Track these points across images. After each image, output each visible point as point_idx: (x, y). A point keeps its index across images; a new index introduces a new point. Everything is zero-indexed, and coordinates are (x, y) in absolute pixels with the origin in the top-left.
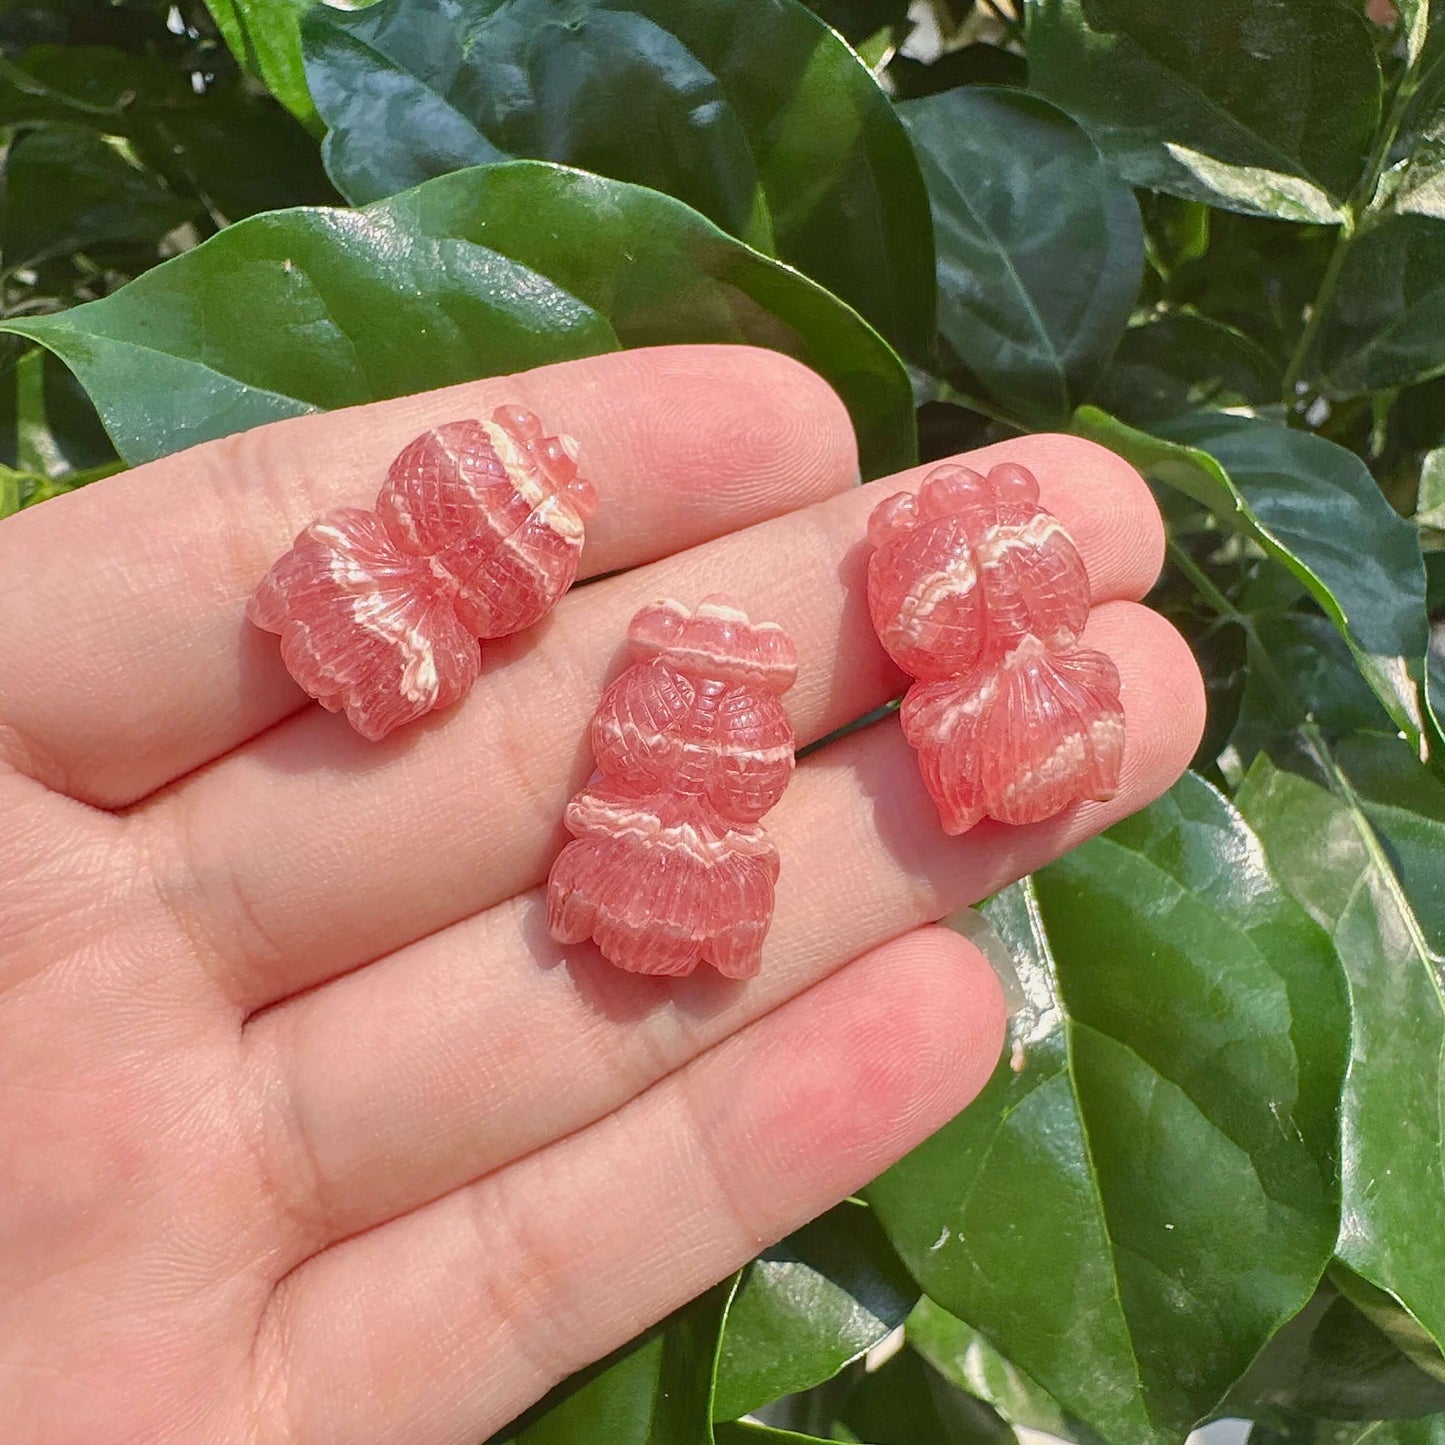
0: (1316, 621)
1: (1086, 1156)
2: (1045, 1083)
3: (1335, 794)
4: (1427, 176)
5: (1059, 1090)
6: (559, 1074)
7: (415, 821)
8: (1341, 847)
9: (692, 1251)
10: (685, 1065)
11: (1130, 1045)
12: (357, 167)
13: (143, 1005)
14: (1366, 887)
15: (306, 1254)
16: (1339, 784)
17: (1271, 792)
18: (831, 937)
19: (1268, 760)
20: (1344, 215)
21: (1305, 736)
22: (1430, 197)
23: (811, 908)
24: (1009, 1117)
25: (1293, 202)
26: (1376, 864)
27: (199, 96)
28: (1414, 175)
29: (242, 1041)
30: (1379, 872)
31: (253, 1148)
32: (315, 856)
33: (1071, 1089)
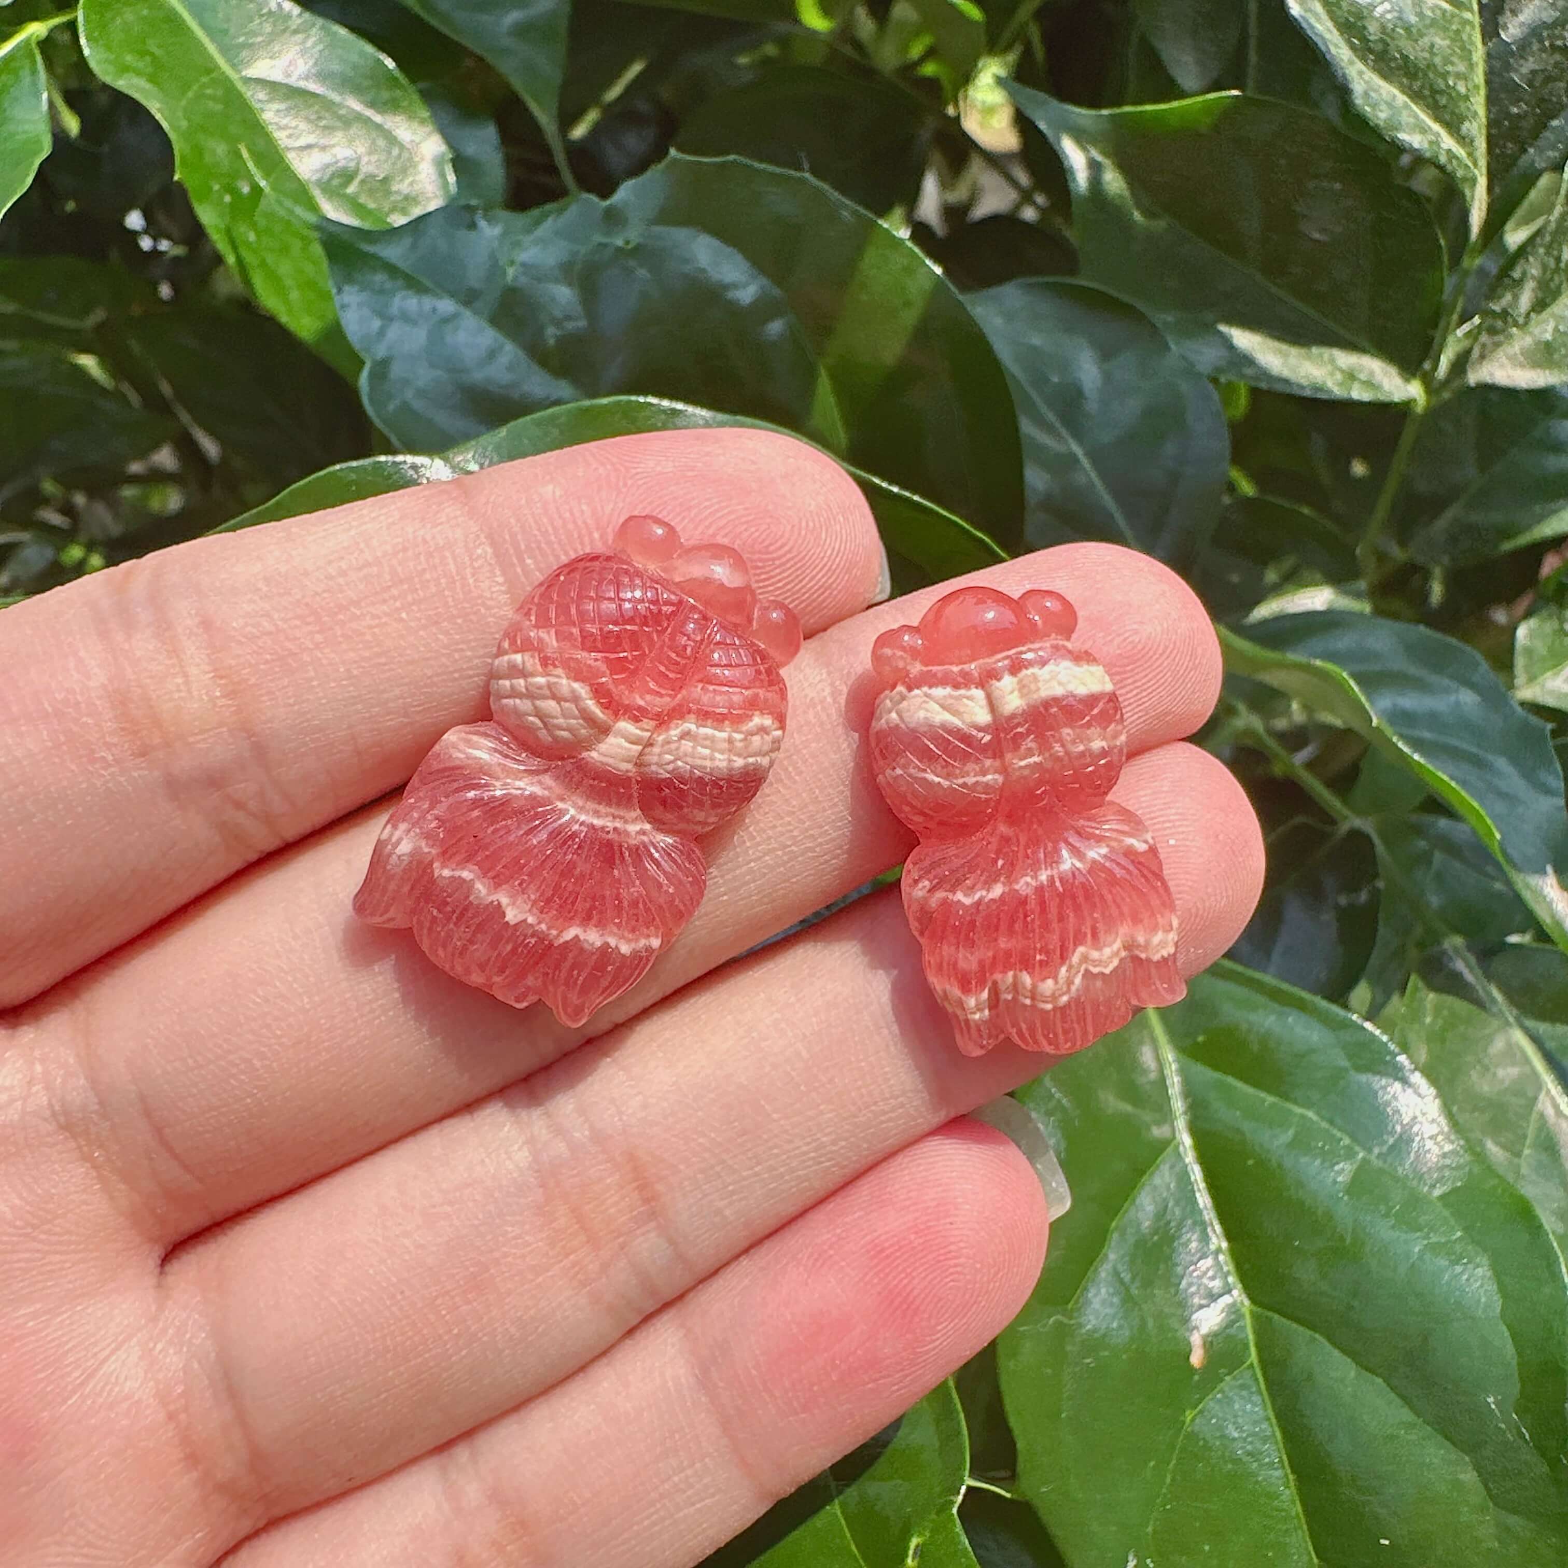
0: (1443, 823)
1: (1281, 1461)
2: (1228, 1378)
3: (1494, 1015)
4: (1497, 345)
5: (1243, 1387)
6: (532, 1312)
7: (352, 1025)
8: (1508, 1073)
9: (692, 1509)
10: (681, 1297)
11: (1321, 1334)
12: (397, 402)
13: (38, 1251)
14: (1542, 1116)
15: (241, 1535)
16: (1494, 1001)
17: (1428, 1020)
18: (846, 1139)
19: (1420, 984)
20: (1414, 390)
21: (1451, 953)
22: (1502, 366)
23: (822, 1107)
24: (1193, 1420)
25: (1364, 383)
26: (1548, 1091)
27: (164, 303)
28: (1484, 346)
29: (159, 1286)
30: (1553, 1100)
31: (171, 1417)
32: (234, 1071)
33: (1258, 1384)
